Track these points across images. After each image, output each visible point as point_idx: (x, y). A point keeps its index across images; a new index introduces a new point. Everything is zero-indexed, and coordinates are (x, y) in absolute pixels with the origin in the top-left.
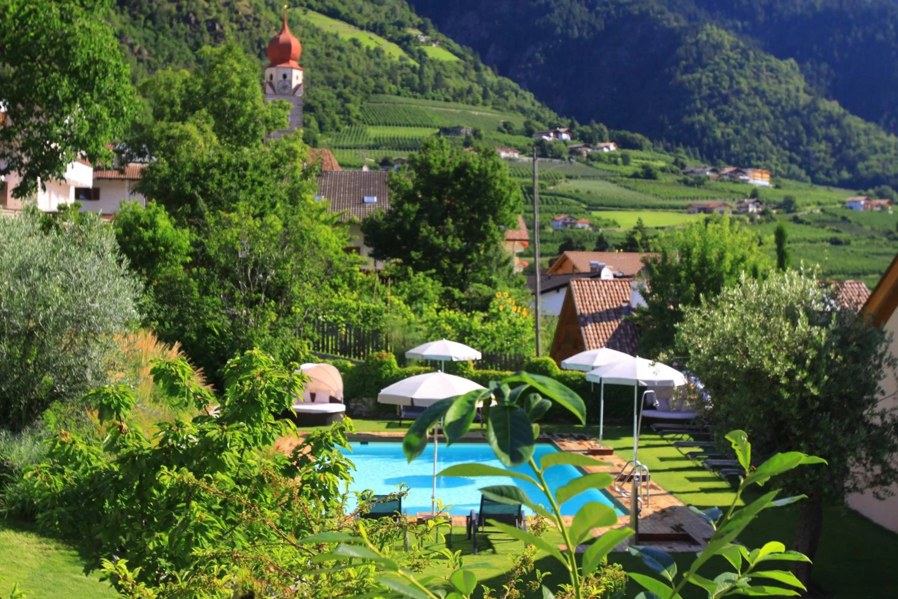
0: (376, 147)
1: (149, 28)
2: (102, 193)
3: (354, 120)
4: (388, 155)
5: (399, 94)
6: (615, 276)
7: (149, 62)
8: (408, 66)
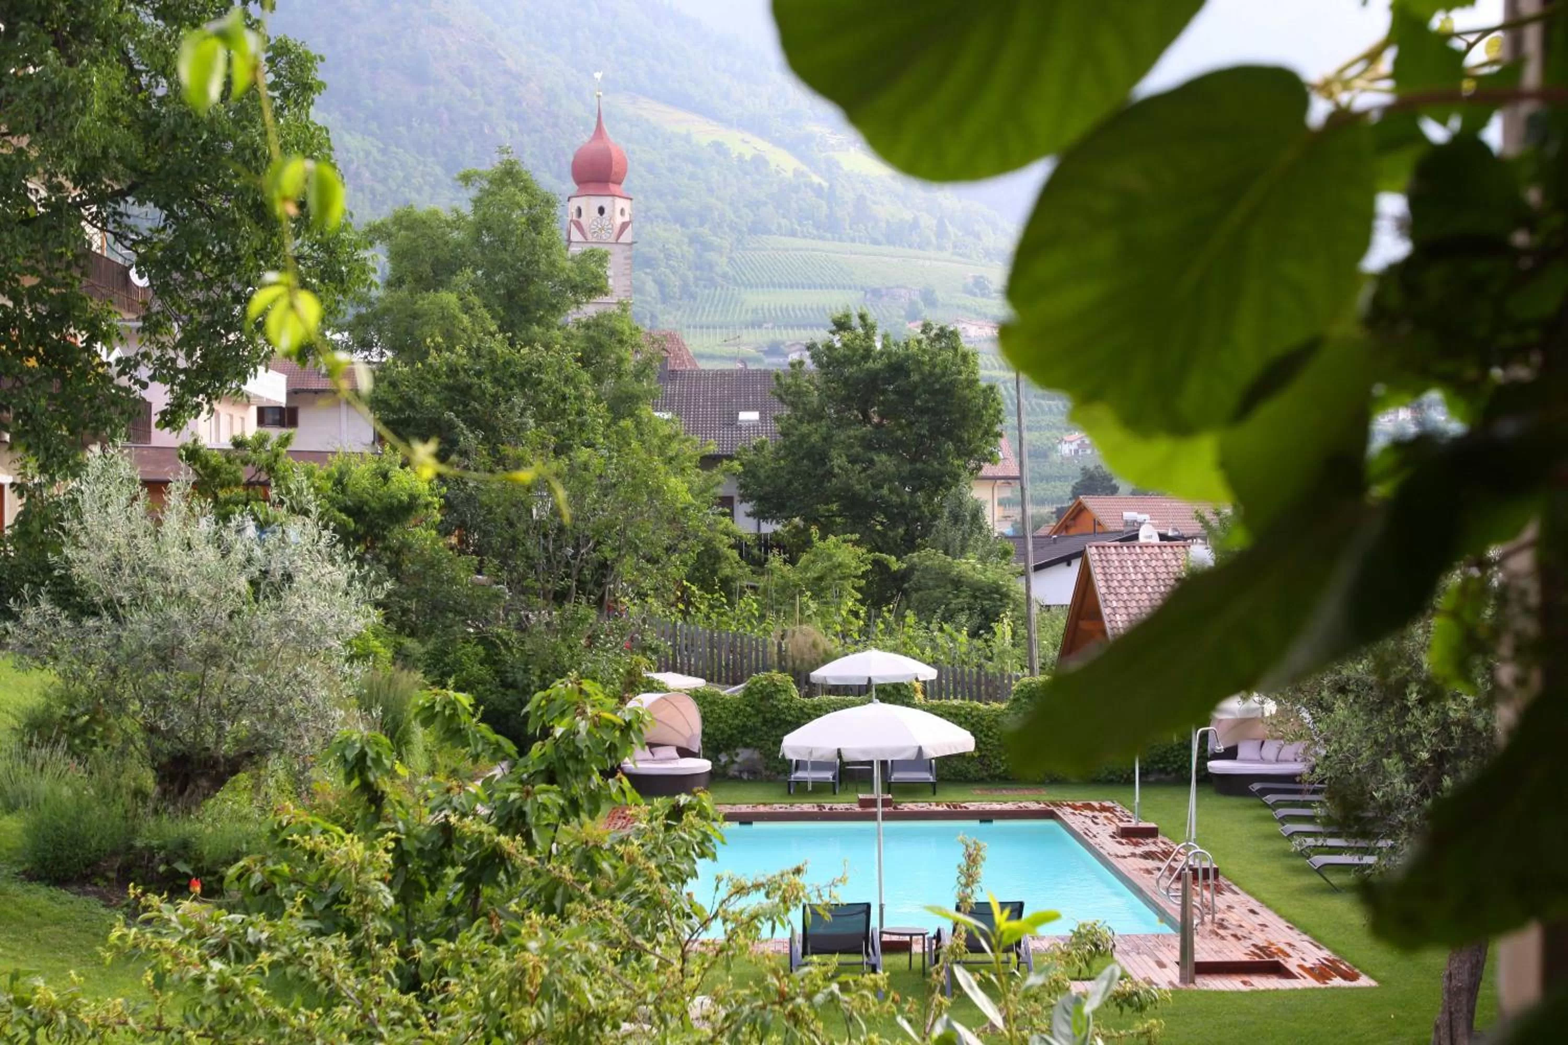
0: (756, 324)
1: (372, 134)
2: (302, 417)
3: (719, 280)
4: (779, 337)
5: (793, 234)
6: (1163, 537)
7: (373, 192)
8: (810, 185)
